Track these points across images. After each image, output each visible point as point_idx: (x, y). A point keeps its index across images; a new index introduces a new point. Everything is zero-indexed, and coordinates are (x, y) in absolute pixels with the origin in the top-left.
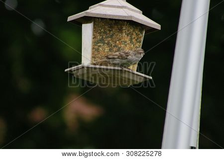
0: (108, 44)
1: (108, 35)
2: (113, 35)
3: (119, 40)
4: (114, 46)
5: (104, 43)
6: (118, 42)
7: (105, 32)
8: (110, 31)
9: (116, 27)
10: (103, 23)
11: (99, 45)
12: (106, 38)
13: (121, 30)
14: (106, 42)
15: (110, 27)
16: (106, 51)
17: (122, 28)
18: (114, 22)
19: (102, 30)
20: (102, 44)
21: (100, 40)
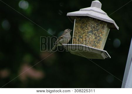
0: (95, 34)
2: (98, 30)
3: (101, 33)
4: (98, 36)
5: (93, 34)
6: (100, 34)
8: (97, 27)
9: (101, 25)
10: (94, 21)
11: (90, 34)
12: (94, 30)
13: (103, 28)
14: (94, 33)
15: (98, 25)
16: (93, 38)
17: (104, 26)
18: (100, 22)
19: (93, 26)
20: (91, 34)
21: (91, 31)
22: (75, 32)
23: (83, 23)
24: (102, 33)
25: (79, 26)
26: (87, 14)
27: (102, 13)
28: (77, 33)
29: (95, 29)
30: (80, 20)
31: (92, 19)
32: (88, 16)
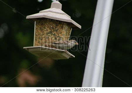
0: (54, 35)
1: (55, 30)
2: (57, 30)
4: (58, 37)
6: (60, 34)
7: (53, 28)
8: (56, 27)
9: (60, 25)
10: (52, 22)
11: (49, 35)
12: (53, 31)
13: (62, 28)
15: (56, 25)
16: (53, 39)
17: (63, 26)
18: (59, 22)
19: (51, 26)
20: (51, 35)
21: (50, 32)
22: (35, 34)
23: (42, 24)
24: (61, 33)
25: (39, 28)
26: (43, 15)
27: (61, 13)
28: (38, 35)
29: (54, 29)
30: (39, 22)
31: (50, 20)
32: (44, 17)
